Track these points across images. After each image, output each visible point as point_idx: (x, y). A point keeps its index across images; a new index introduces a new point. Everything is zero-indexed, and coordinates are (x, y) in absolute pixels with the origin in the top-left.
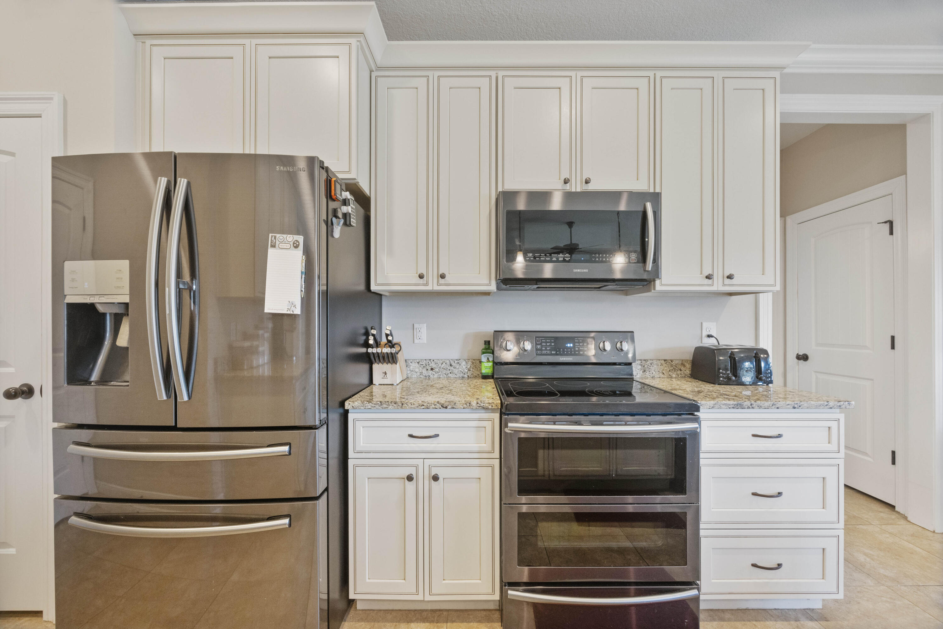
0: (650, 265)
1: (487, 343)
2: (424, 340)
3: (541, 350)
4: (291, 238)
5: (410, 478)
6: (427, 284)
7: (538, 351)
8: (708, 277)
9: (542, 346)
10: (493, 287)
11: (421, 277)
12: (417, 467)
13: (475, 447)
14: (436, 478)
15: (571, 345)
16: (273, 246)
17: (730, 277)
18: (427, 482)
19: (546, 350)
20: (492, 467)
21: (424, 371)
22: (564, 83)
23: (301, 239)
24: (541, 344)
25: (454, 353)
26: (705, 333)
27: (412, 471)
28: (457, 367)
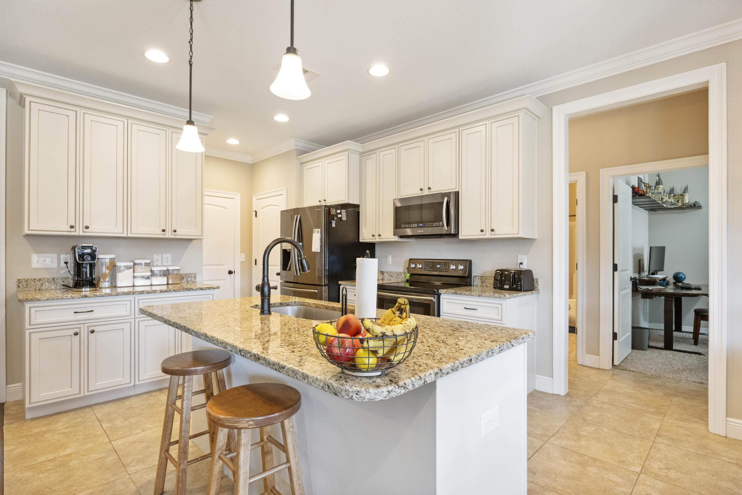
0: (446, 227)
1: (409, 265)
2: (391, 262)
3: (426, 268)
4: (317, 230)
6: (376, 239)
7: (424, 269)
8: (482, 231)
9: (427, 266)
10: (396, 239)
11: (373, 236)
15: (439, 266)
16: (314, 232)
19: (428, 268)
24: (426, 265)
26: (519, 262)
28: (401, 275)
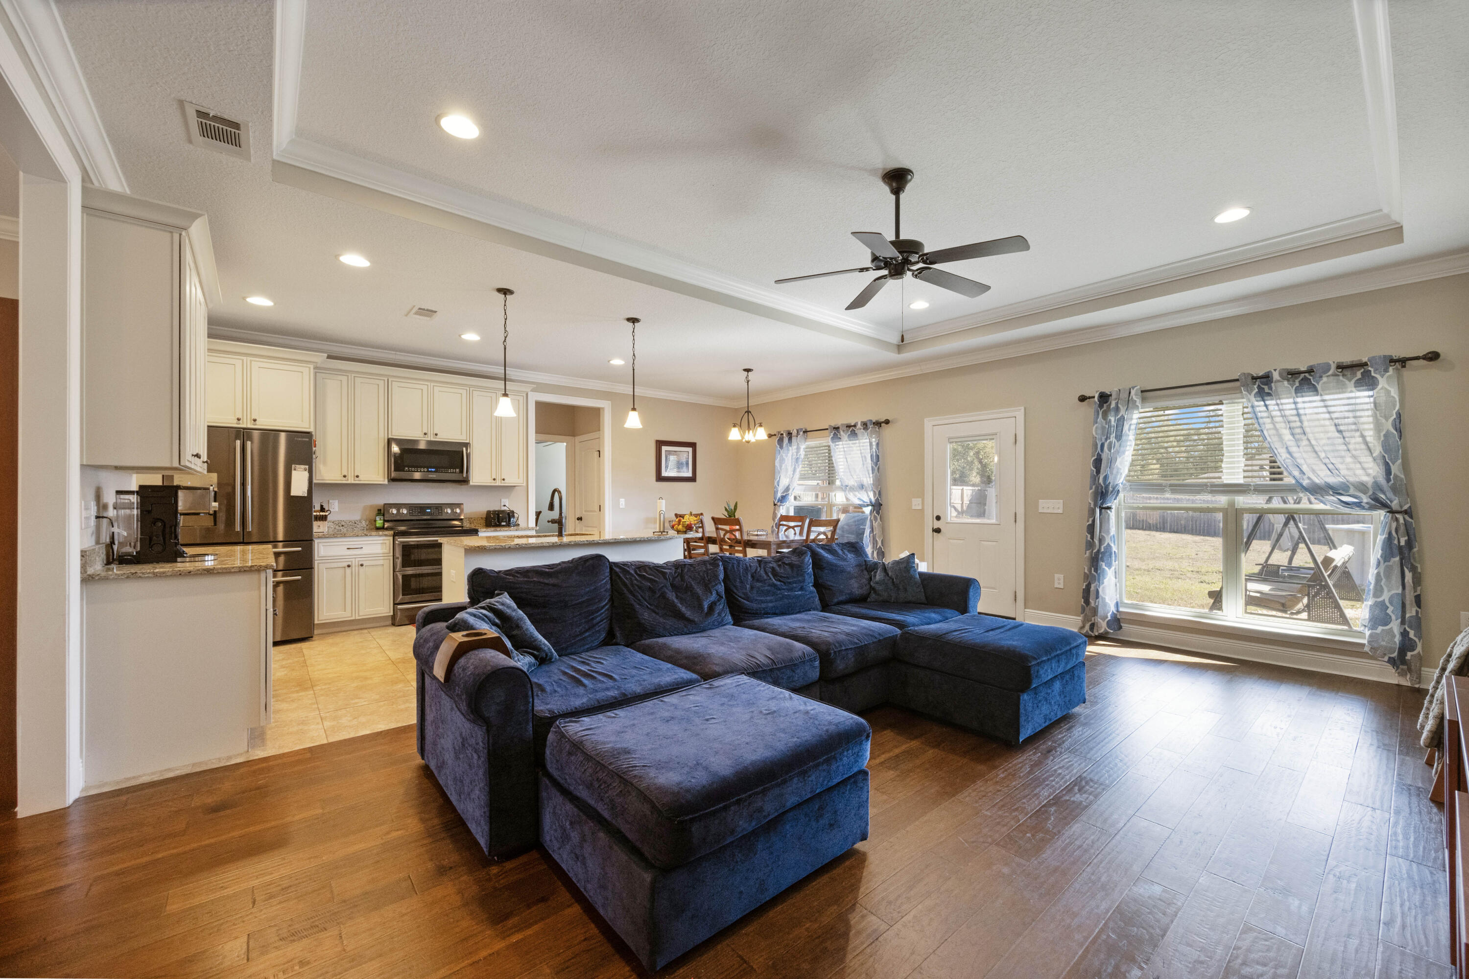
0: (465, 475)
1: (379, 510)
2: (337, 509)
3: (411, 513)
4: (303, 467)
5: (349, 566)
6: (348, 480)
7: (409, 513)
8: (494, 479)
10: (386, 482)
11: (345, 476)
12: (352, 561)
13: (381, 551)
14: (362, 565)
16: (295, 470)
17: (504, 480)
18: (357, 568)
19: (415, 513)
20: (390, 560)
21: (337, 527)
22: (425, 388)
23: (307, 467)
24: (412, 510)
25: (357, 517)
26: (502, 504)
27: (350, 563)
28: (360, 524)
